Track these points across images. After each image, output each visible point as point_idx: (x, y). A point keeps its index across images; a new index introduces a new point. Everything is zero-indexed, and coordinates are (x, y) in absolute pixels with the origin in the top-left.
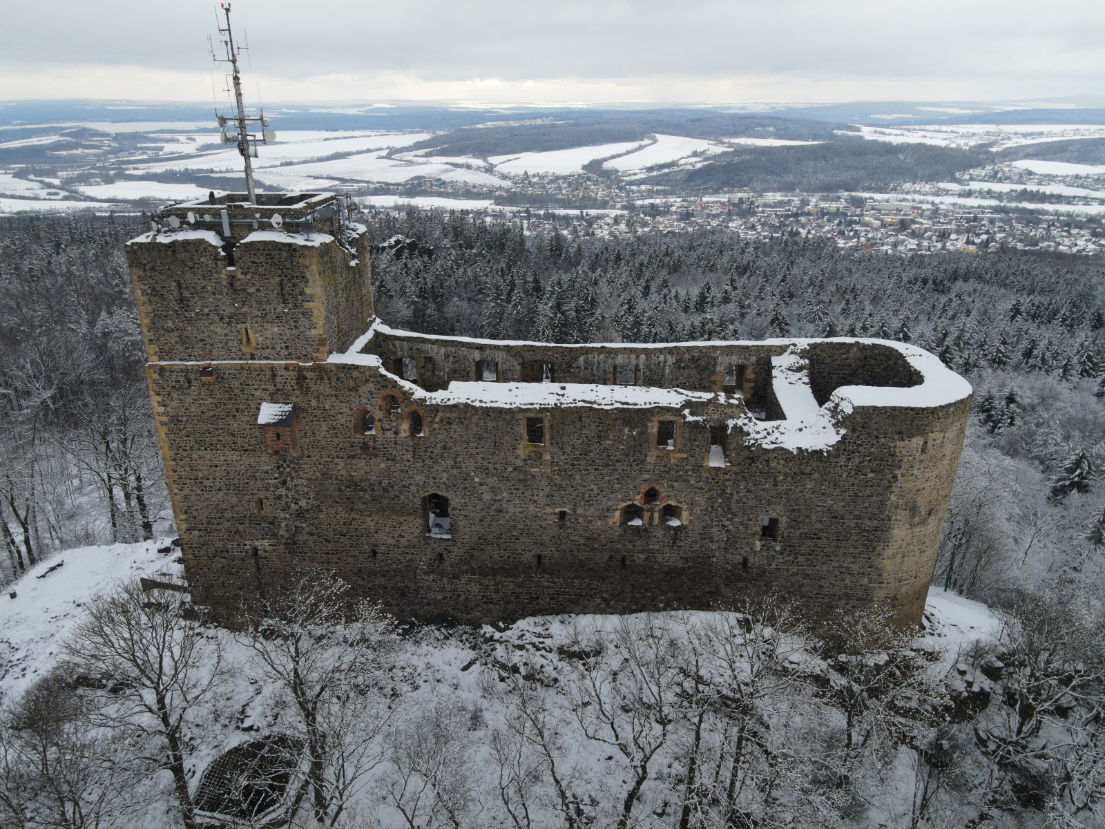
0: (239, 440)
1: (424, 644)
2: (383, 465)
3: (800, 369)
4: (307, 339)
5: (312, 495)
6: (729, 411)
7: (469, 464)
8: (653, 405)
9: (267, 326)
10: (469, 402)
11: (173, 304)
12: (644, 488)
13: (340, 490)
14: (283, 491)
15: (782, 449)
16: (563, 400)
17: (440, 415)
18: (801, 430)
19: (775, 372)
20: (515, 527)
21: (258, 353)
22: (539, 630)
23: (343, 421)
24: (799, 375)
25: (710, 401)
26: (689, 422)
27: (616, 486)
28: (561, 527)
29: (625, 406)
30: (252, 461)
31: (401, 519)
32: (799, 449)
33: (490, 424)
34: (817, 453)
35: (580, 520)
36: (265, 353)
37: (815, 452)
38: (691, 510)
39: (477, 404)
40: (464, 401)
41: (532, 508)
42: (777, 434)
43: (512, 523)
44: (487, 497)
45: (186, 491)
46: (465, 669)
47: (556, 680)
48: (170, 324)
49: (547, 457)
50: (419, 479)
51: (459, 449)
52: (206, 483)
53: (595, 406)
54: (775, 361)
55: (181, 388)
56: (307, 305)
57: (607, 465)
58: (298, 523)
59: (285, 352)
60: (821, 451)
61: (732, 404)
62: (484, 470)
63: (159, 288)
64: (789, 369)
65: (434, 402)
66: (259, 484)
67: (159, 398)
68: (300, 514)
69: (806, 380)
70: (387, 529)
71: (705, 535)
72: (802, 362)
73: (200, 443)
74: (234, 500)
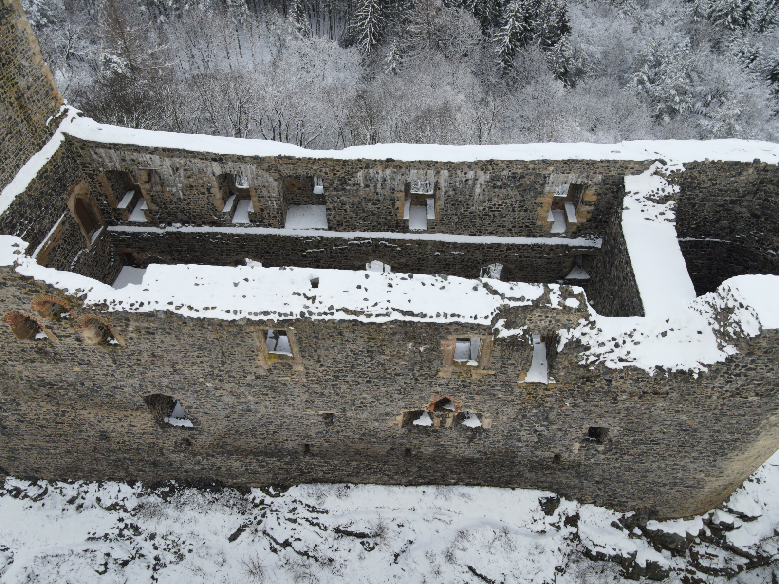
1: (187, 508)
2: (77, 369)
3: (664, 200)
6: (563, 318)
7: (194, 371)
8: (450, 320)
10: (172, 308)
12: (433, 398)
13: (33, 388)
15: (636, 369)
16: (313, 309)
17: (133, 322)
18: (664, 334)
20: (270, 423)
22: (312, 502)
24: (661, 208)
25: (537, 303)
26: (503, 339)
27: (397, 396)
28: (329, 425)
29: (408, 318)
31: (126, 413)
32: (659, 368)
34: (684, 375)
35: (352, 421)
37: (681, 372)
39: (185, 312)
40: (163, 306)
41: (288, 409)
42: (629, 346)
43: (266, 420)
44: (228, 399)
46: (233, 538)
47: (331, 560)
49: (299, 368)
50: (132, 381)
51: (174, 357)
53: (362, 319)
54: (631, 183)
57: (384, 378)
60: (691, 372)
61: (570, 308)
62: (216, 377)
64: (649, 198)
65: (119, 308)
69: (671, 215)
70: (112, 420)
71: (511, 435)
72: (669, 189)
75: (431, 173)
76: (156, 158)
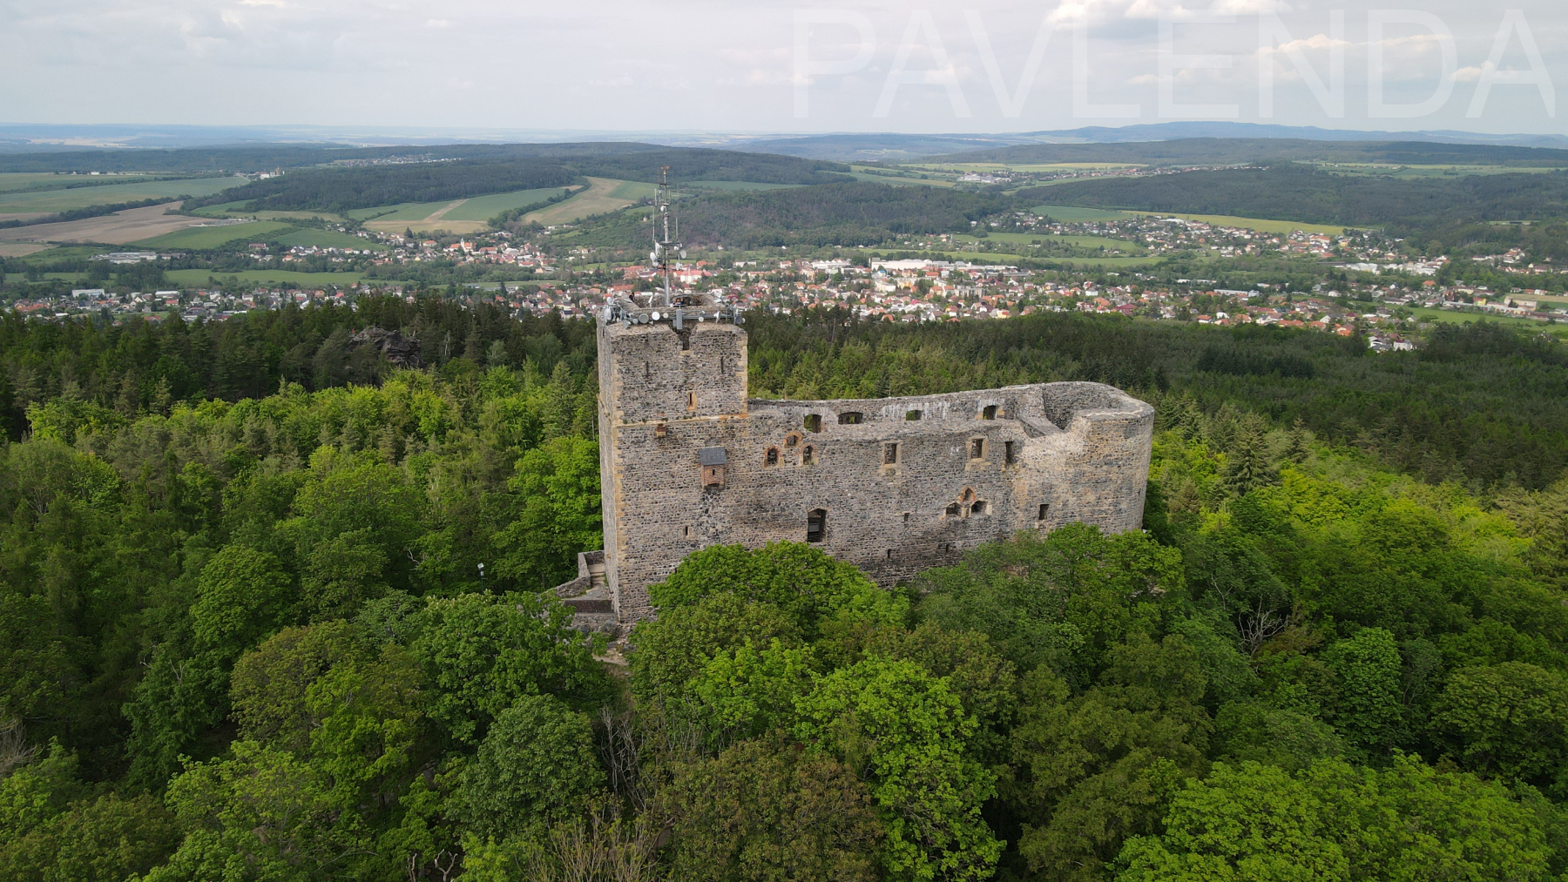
0: (677, 480)
2: (783, 490)
3: (1037, 405)
4: (736, 399)
5: (727, 519)
7: (845, 484)
8: (969, 429)
9: (708, 390)
11: (641, 379)
12: (962, 490)
13: (749, 513)
14: (705, 518)
17: (827, 447)
20: (874, 529)
21: (698, 412)
23: (756, 458)
24: (1037, 409)
27: (944, 490)
28: (906, 526)
33: (862, 451)
35: (919, 518)
36: (704, 411)
38: (993, 503)
41: (887, 512)
43: (872, 526)
44: (856, 507)
45: (629, 526)
49: (899, 473)
50: (808, 498)
52: (646, 517)
55: (638, 442)
56: (738, 374)
57: (939, 475)
59: (718, 410)
61: (1015, 426)
62: (855, 487)
63: (631, 367)
64: (1031, 406)
65: (822, 439)
66: (688, 514)
69: (1043, 412)
71: (1002, 521)
74: (666, 529)
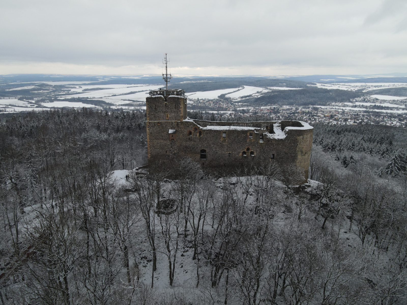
0: (164, 138)
2: (193, 143)
3: (279, 126)
4: (179, 116)
5: (177, 150)
6: (264, 131)
7: (211, 142)
8: (248, 130)
9: (172, 113)
10: (211, 129)
11: (154, 109)
12: (247, 147)
13: (183, 148)
14: (171, 149)
15: (275, 139)
16: (230, 129)
17: (205, 132)
18: (278, 135)
19: (274, 127)
20: (220, 156)
21: (169, 119)
22: (224, 180)
23: (185, 133)
24: (279, 127)
25: (260, 129)
26: (256, 133)
27: (241, 147)
28: (229, 156)
29: (243, 130)
30: (166, 142)
31: (196, 155)
32: (278, 139)
33: (216, 133)
34: (282, 139)
35: (233, 155)
36: (171, 119)
37: (281, 139)
38: (256, 152)
39: (213, 129)
41: (223, 152)
42: (273, 136)
43: (219, 156)
44: (214, 150)
45: (151, 149)
48: (152, 113)
49: (227, 141)
50: (200, 146)
51: (209, 139)
52: (156, 147)
53: (237, 130)
54: (274, 125)
55: (153, 126)
56: (180, 109)
58: (174, 156)
59: (175, 119)
62: (214, 144)
63: (151, 106)
64: (277, 126)
65: (205, 129)
66: (167, 147)
67: (148, 129)
68: (175, 154)
69: (281, 128)
70: (193, 157)
71: (259, 158)
72: (280, 125)
73: (155, 138)
75: (243, 124)
76: (201, 122)
